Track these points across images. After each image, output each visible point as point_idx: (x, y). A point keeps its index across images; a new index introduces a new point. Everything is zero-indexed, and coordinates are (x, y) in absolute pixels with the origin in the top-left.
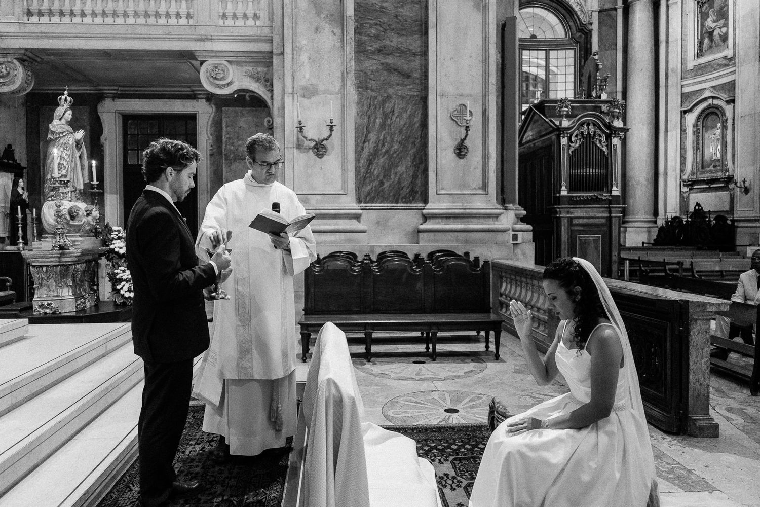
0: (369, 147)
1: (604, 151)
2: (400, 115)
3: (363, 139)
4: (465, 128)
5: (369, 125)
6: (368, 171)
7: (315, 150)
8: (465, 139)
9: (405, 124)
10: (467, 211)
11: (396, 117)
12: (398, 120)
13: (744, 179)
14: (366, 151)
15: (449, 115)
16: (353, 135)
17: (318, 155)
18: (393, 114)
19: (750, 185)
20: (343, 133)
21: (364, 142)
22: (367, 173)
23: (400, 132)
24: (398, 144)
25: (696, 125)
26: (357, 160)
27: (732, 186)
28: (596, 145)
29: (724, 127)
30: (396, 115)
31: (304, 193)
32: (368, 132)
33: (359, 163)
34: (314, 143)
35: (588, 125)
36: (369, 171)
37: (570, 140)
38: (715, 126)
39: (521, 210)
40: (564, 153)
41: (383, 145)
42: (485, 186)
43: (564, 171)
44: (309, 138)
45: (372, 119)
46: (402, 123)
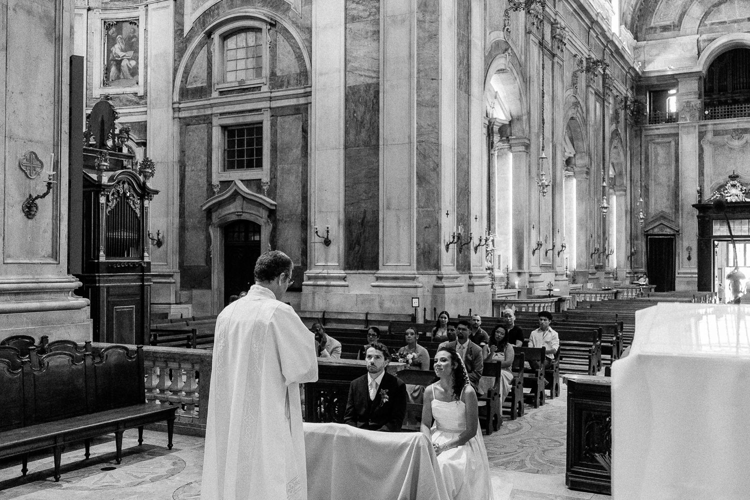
1: (136, 213)
8: (42, 197)
10: (40, 284)
15: (17, 163)
19: (163, 237)
28: (130, 207)
35: (124, 183)
37: (108, 200)
40: (102, 213)
42: (55, 255)
43: (102, 234)
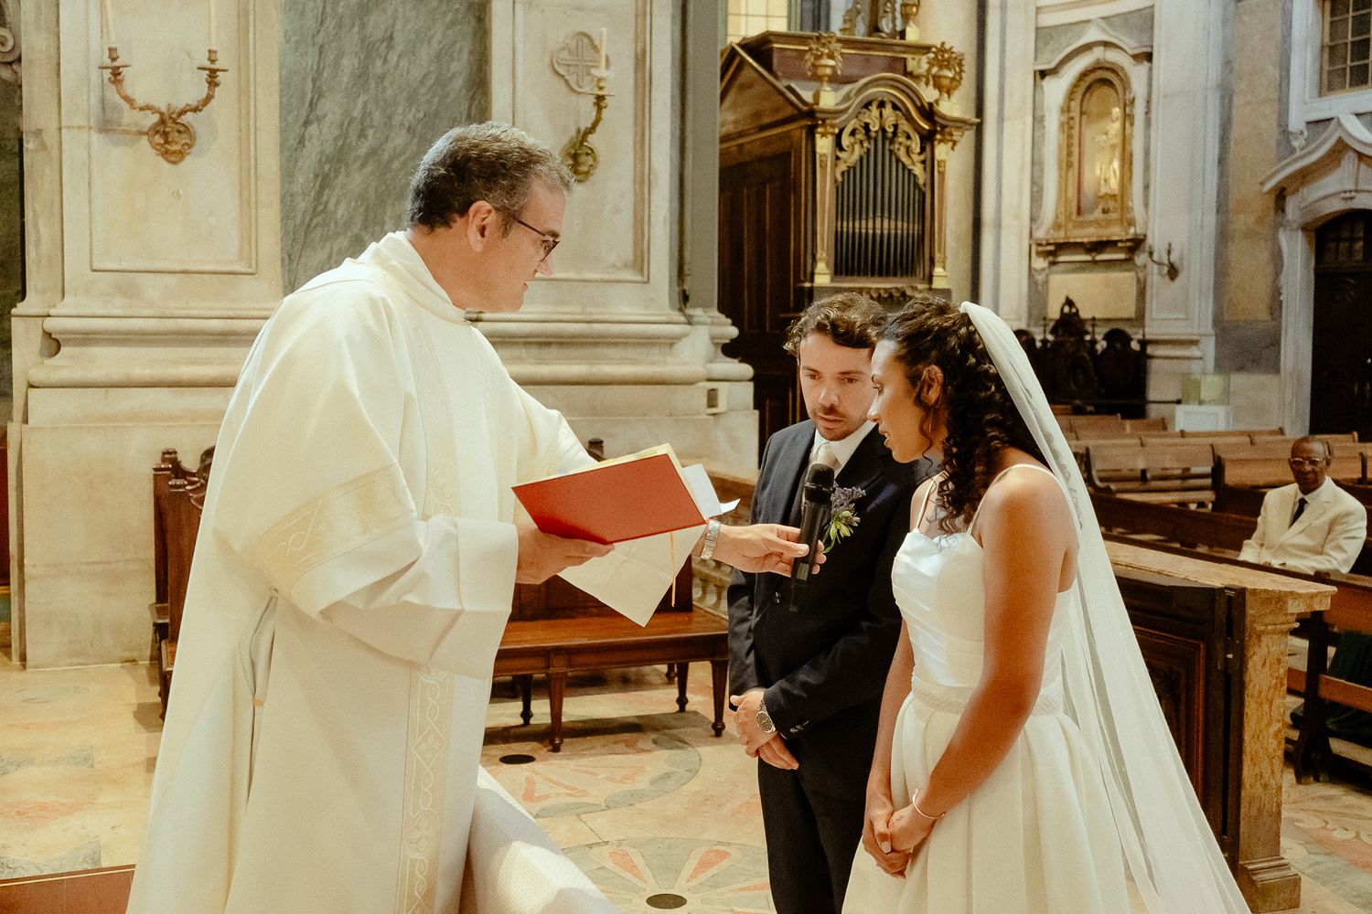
0: (321, 138)
1: (915, 176)
2: (411, 50)
3: (304, 113)
4: (592, 99)
5: (319, 72)
6: (319, 208)
7: (159, 139)
8: (592, 129)
9: (425, 76)
10: (596, 326)
11: (400, 56)
12: (404, 63)
13: (1170, 245)
14: (312, 149)
15: (547, 60)
16: (276, 98)
17: (166, 154)
18: (390, 47)
19: (1181, 259)
20: (244, 93)
21: (307, 123)
22: (315, 213)
23: (411, 100)
24: (404, 132)
25: (1066, 109)
26: (288, 174)
27: (1141, 259)
28: (898, 160)
29: (1128, 118)
30: (399, 48)
31: (125, 266)
32: (318, 93)
33: (290, 183)
34: (156, 118)
35: (882, 105)
36: (322, 207)
37: (838, 145)
38: (1105, 114)
39: (724, 325)
40: (824, 176)
41: (362, 135)
42: (640, 262)
43: (823, 224)
44: (140, 102)
45: (330, 58)
46: (416, 74)
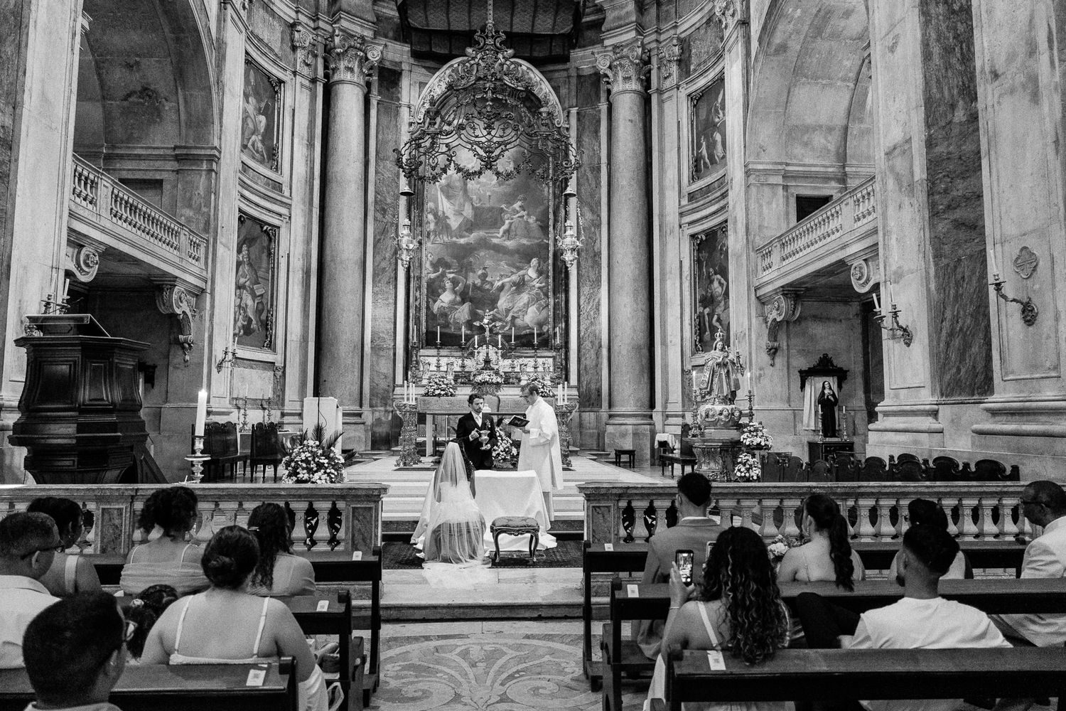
0: (946, 327)
2: (970, 280)
3: (941, 318)
5: (944, 299)
7: (905, 339)
14: (944, 332)
15: (1013, 266)
17: (907, 344)
21: (942, 321)
22: (946, 359)
23: (972, 302)
24: (970, 317)
26: (937, 344)
30: (967, 280)
31: (899, 387)
32: (945, 308)
33: (939, 348)
34: (903, 331)
36: (947, 356)
42: (1058, 365)
45: (947, 292)
